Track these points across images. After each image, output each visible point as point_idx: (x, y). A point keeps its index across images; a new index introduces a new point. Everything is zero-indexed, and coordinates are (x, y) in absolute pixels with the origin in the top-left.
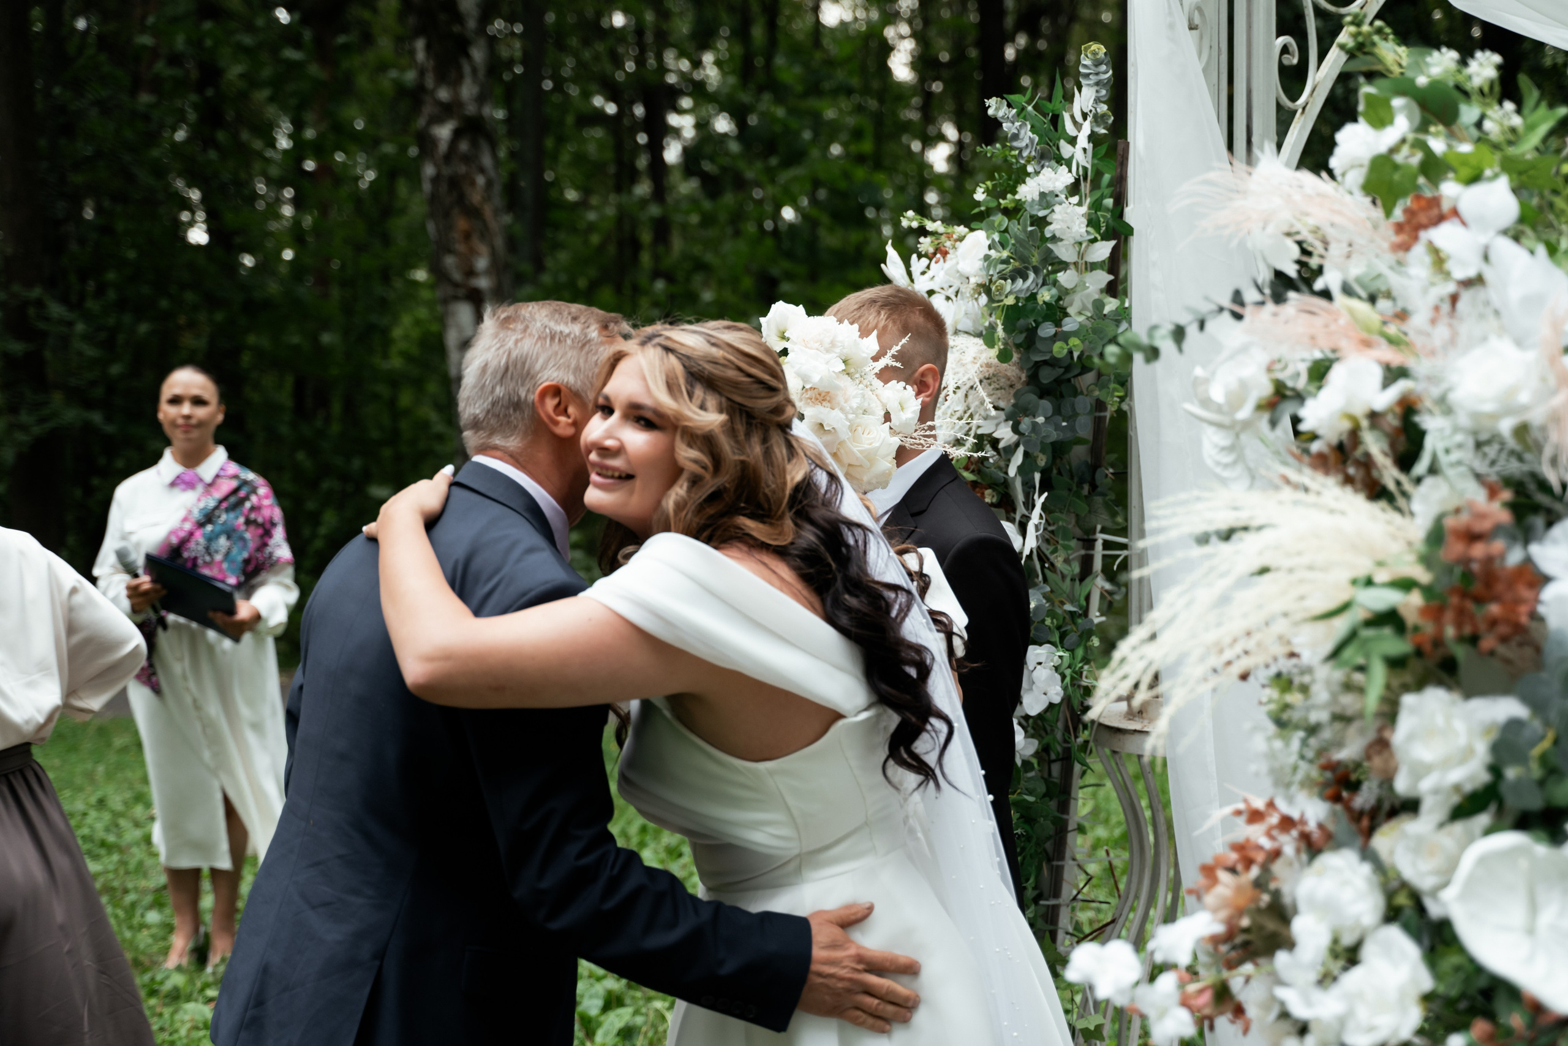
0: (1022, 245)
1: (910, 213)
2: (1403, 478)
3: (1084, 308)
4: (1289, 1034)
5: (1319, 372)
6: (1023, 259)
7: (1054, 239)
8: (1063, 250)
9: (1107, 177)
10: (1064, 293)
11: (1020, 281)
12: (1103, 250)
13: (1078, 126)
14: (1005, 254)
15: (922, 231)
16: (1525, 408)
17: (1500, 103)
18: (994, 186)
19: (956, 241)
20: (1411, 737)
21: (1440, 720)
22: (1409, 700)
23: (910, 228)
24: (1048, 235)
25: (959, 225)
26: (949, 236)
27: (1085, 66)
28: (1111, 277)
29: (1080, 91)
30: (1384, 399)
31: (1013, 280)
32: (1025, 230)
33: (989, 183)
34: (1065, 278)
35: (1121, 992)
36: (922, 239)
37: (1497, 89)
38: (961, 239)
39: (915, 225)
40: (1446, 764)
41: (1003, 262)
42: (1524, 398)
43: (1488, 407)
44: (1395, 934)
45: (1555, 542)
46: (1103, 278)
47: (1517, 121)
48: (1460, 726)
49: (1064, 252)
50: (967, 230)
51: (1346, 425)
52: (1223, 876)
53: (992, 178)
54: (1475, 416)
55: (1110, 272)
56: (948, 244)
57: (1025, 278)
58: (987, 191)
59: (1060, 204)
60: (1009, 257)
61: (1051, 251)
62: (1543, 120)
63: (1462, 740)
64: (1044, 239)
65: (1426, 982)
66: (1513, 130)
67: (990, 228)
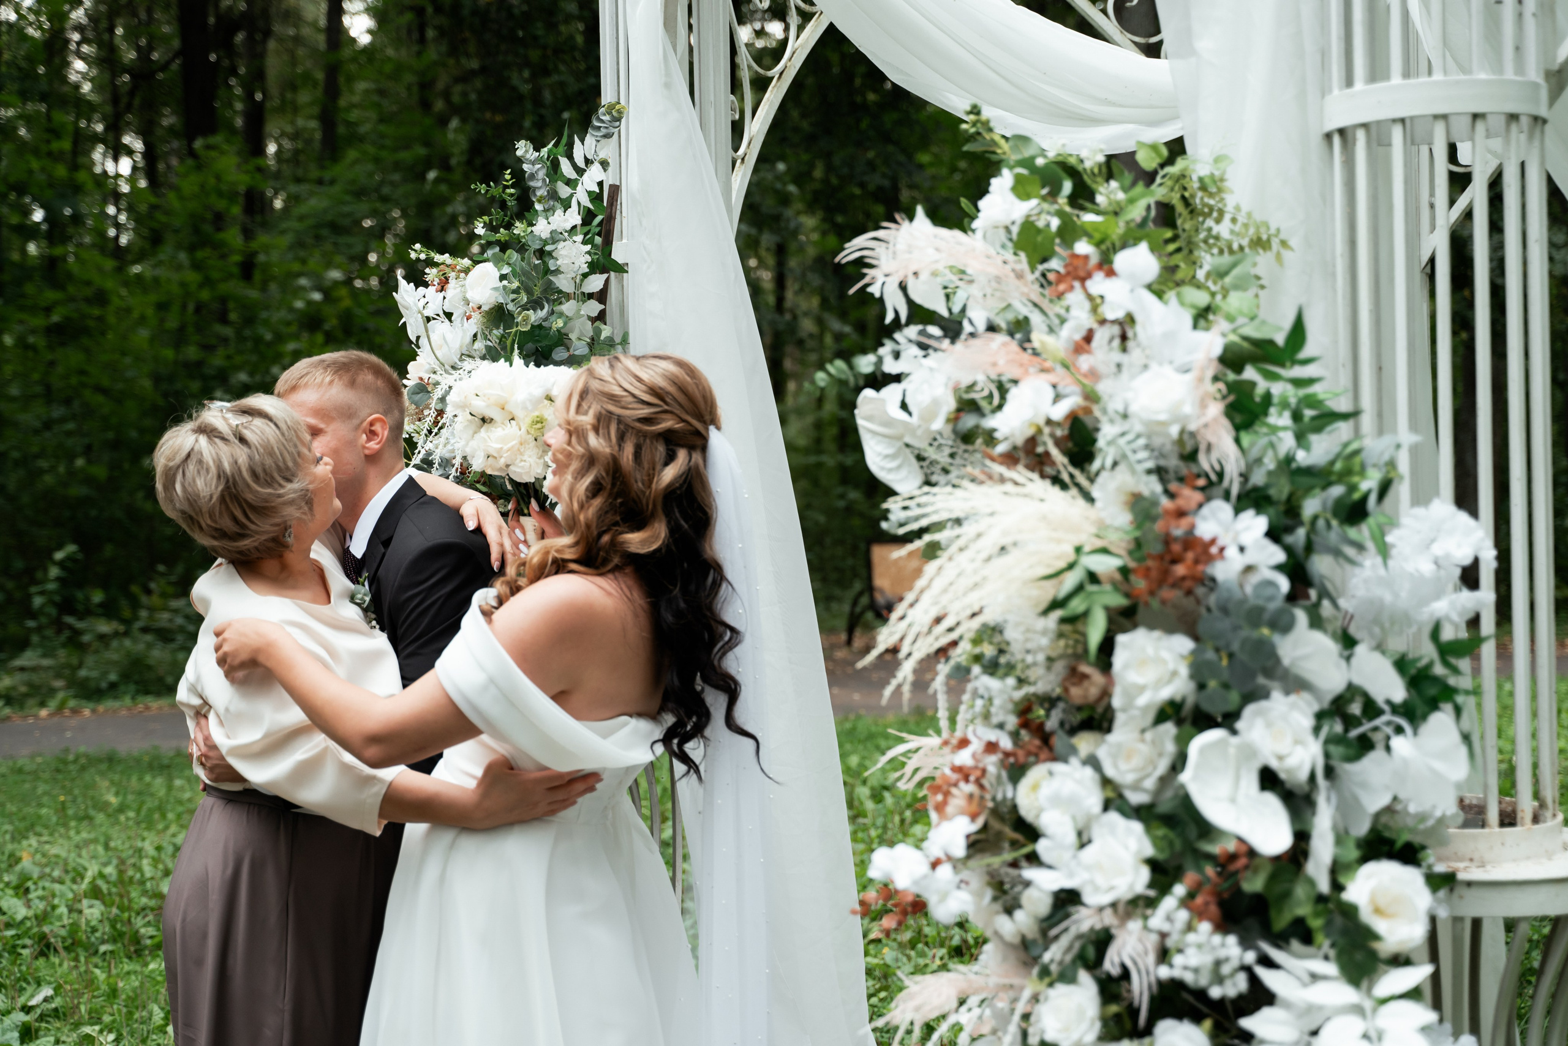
0: (528, 278)
1: (418, 246)
2: (1077, 473)
3: (582, 334)
4: (997, 913)
5: (1003, 390)
6: (529, 292)
7: (557, 272)
8: (564, 282)
9: (599, 218)
10: (568, 320)
11: (539, 311)
12: (595, 283)
13: (580, 172)
14: (516, 284)
15: (430, 263)
16: (1187, 418)
17: (1107, 180)
18: (491, 221)
19: (461, 271)
20: (1126, 666)
21: (1150, 651)
22: (1121, 639)
23: (418, 259)
24: (552, 268)
25: (463, 258)
26: (452, 267)
27: (602, 121)
28: (602, 307)
29: (582, 141)
30: (1059, 412)
31: (535, 310)
32: (529, 264)
33: (486, 218)
34: (568, 307)
35: (916, 883)
36: (427, 270)
37: (1104, 170)
38: (467, 271)
39: (423, 256)
40: (1159, 684)
41: (514, 292)
42: (1188, 409)
43: (1163, 417)
44: (1114, 816)
45: (1205, 519)
46: (594, 307)
47: (1121, 196)
48: (1165, 655)
49: (563, 283)
50: (470, 262)
51: (1030, 432)
52: (954, 790)
53: (489, 214)
54: (1149, 424)
55: (600, 302)
56: (452, 275)
57: (542, 308)
58: (485, 225)
59: (565, 240)
60: (519, 288)
61: (551, 282)
62: (1143, 196)
63: (1171, 666)
64: (547, 271)
65: (1149, 851)
66: (1118, 203)
67: (497, 261)
